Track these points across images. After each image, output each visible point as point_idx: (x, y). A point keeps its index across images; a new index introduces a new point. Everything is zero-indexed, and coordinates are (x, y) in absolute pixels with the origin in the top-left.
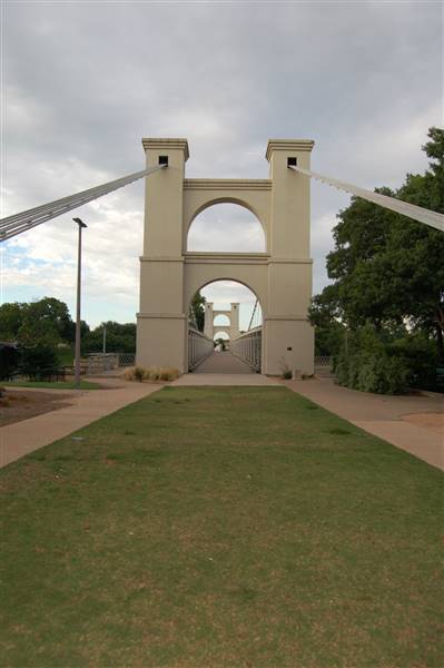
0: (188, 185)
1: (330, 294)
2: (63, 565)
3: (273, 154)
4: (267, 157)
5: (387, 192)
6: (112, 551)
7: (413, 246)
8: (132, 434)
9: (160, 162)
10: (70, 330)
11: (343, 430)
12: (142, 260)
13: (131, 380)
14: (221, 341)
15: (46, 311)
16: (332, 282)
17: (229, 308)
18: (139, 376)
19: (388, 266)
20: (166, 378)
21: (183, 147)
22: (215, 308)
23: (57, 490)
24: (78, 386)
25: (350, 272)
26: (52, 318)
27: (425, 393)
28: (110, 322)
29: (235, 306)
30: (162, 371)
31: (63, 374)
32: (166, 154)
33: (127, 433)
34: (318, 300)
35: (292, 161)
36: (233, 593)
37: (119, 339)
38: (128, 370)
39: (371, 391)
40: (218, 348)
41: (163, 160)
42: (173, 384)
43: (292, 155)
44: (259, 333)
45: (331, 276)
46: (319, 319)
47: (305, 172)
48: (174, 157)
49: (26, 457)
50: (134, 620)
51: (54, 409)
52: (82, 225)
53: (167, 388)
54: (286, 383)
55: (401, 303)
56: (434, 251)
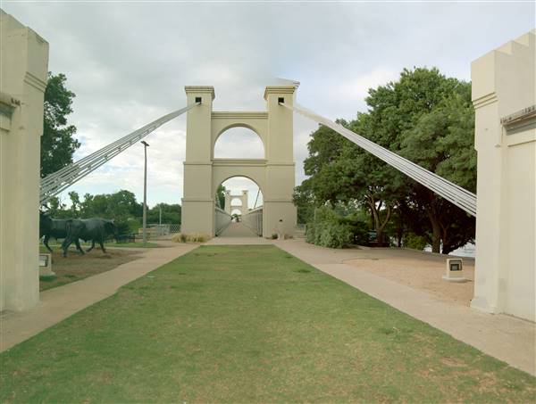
0: (214, 116)
1: (306, 185)
2: (155, 341)
3: (269, 95)
4: (265, 97)
5: (343, 123)
6: (181, 334)
7: (355, 158)
8: (184, 274)
9: (197, 101)
10: (138, 210)
11: (306, 270)
12: (185, 164)
13: (178, 241)
14: (236, 216)
15: (121, 199)
16: (308, 177)
17: (241, 194)
18: (184, 239)
19: (340, 169)
20: (201, 240)
21: (211, 92)
22: (231, 194)
23: (144, 304)
24: (144, 246)
25: (319, 170)
26: (126, 203)
27: (360, 247)
28: (162, 204)
29: (245, 192)
30: (199, 235)
31: (134, 238)
32: (200, 96)
33: (180, 274)
34: (299, 189)
35: (281, 100)
36: (247, 353)
37: (168, 214)
38: (177, 235)
39: (328, 246)
40: (234, 220)
41: (198, 100)
42: (206, 244)
43: (281, 96)
44: (261, 210)
45: (307, 174)
46: (300, 201)
47: (289, 107)
48: (205, 98)
49: (123, 287)
50: (197, 364)
51: (132, 260)
52: (146, 145)
53: (202, 246)
54: (274, 242)
55: (347, 192)
56: (367, 162)
